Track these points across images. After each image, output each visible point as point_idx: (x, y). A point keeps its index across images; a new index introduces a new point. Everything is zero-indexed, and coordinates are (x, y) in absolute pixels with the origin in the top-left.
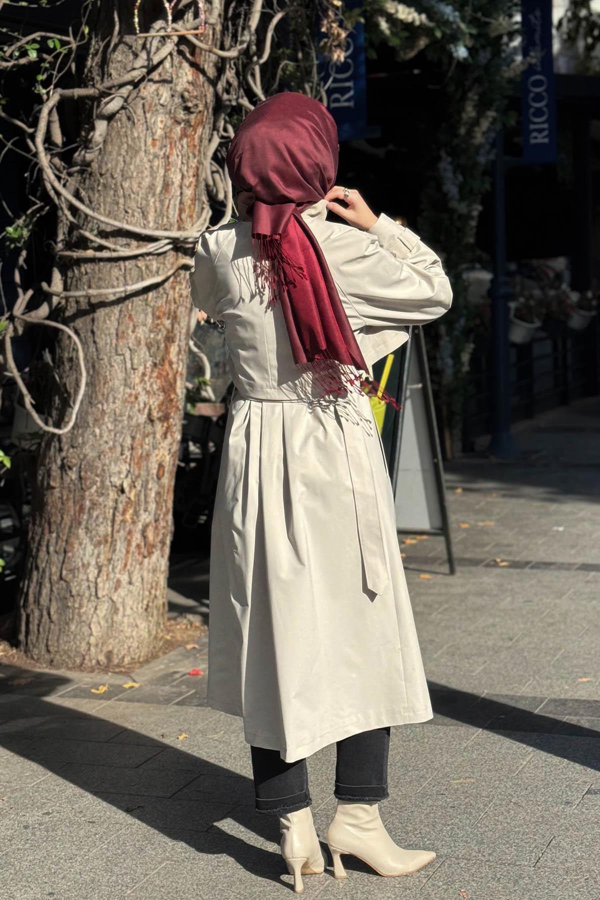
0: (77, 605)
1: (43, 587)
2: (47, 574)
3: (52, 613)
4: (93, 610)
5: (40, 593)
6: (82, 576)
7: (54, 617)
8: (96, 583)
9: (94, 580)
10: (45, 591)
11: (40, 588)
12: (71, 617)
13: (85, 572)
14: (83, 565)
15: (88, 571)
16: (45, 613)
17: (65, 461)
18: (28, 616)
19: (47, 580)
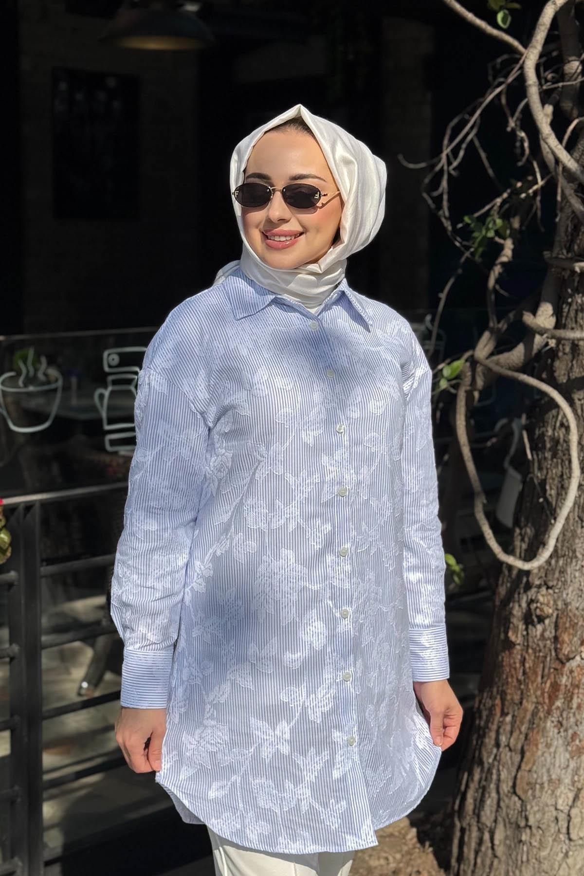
0: (535, 844)
1: (487, 795)
2: (494, 777)
3: (496, 842)
4: (561, 855)
5: (482, 801)
6: (546, 798)
7: (500, 850)
8: (569, 815)
9: (566, 809)
10: (490, 802)
11: (483, 795)
12: (525, 858)
13: (553, 792)
14: (550, 781)
15: (558, 792)
16: (487, 836)
17: (533, 606)
18: (463, 830)
19: (493, 786)
